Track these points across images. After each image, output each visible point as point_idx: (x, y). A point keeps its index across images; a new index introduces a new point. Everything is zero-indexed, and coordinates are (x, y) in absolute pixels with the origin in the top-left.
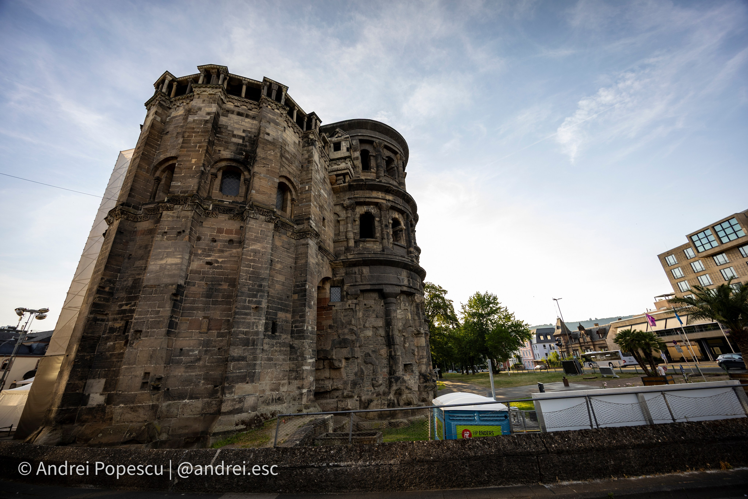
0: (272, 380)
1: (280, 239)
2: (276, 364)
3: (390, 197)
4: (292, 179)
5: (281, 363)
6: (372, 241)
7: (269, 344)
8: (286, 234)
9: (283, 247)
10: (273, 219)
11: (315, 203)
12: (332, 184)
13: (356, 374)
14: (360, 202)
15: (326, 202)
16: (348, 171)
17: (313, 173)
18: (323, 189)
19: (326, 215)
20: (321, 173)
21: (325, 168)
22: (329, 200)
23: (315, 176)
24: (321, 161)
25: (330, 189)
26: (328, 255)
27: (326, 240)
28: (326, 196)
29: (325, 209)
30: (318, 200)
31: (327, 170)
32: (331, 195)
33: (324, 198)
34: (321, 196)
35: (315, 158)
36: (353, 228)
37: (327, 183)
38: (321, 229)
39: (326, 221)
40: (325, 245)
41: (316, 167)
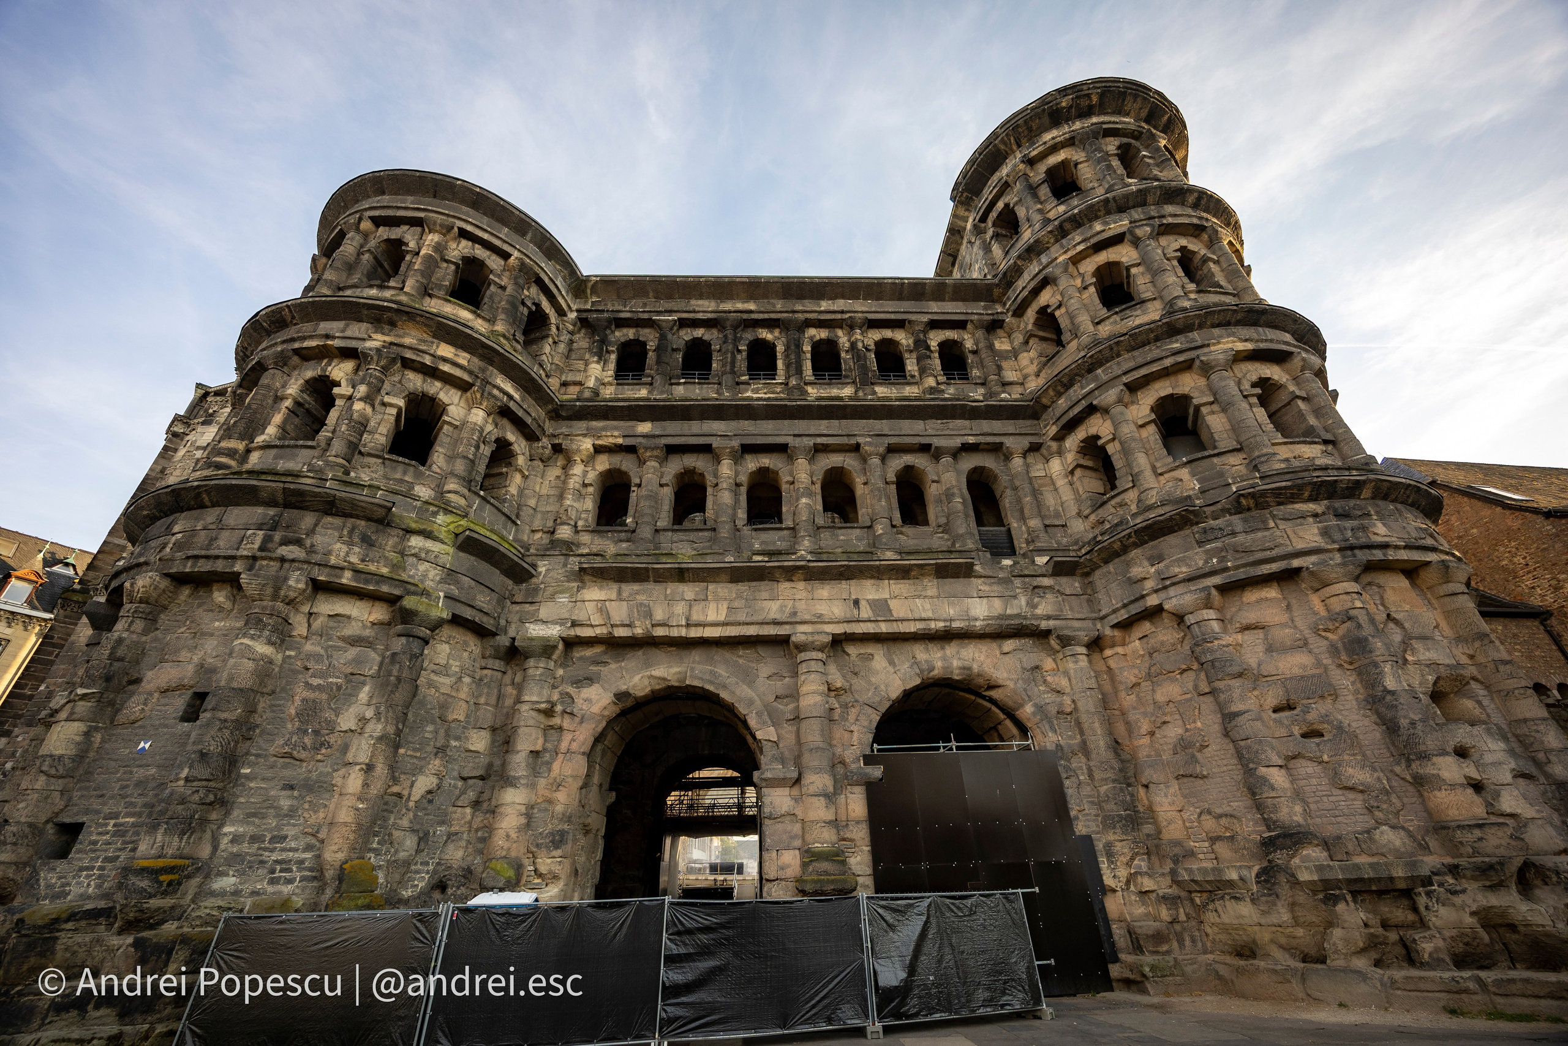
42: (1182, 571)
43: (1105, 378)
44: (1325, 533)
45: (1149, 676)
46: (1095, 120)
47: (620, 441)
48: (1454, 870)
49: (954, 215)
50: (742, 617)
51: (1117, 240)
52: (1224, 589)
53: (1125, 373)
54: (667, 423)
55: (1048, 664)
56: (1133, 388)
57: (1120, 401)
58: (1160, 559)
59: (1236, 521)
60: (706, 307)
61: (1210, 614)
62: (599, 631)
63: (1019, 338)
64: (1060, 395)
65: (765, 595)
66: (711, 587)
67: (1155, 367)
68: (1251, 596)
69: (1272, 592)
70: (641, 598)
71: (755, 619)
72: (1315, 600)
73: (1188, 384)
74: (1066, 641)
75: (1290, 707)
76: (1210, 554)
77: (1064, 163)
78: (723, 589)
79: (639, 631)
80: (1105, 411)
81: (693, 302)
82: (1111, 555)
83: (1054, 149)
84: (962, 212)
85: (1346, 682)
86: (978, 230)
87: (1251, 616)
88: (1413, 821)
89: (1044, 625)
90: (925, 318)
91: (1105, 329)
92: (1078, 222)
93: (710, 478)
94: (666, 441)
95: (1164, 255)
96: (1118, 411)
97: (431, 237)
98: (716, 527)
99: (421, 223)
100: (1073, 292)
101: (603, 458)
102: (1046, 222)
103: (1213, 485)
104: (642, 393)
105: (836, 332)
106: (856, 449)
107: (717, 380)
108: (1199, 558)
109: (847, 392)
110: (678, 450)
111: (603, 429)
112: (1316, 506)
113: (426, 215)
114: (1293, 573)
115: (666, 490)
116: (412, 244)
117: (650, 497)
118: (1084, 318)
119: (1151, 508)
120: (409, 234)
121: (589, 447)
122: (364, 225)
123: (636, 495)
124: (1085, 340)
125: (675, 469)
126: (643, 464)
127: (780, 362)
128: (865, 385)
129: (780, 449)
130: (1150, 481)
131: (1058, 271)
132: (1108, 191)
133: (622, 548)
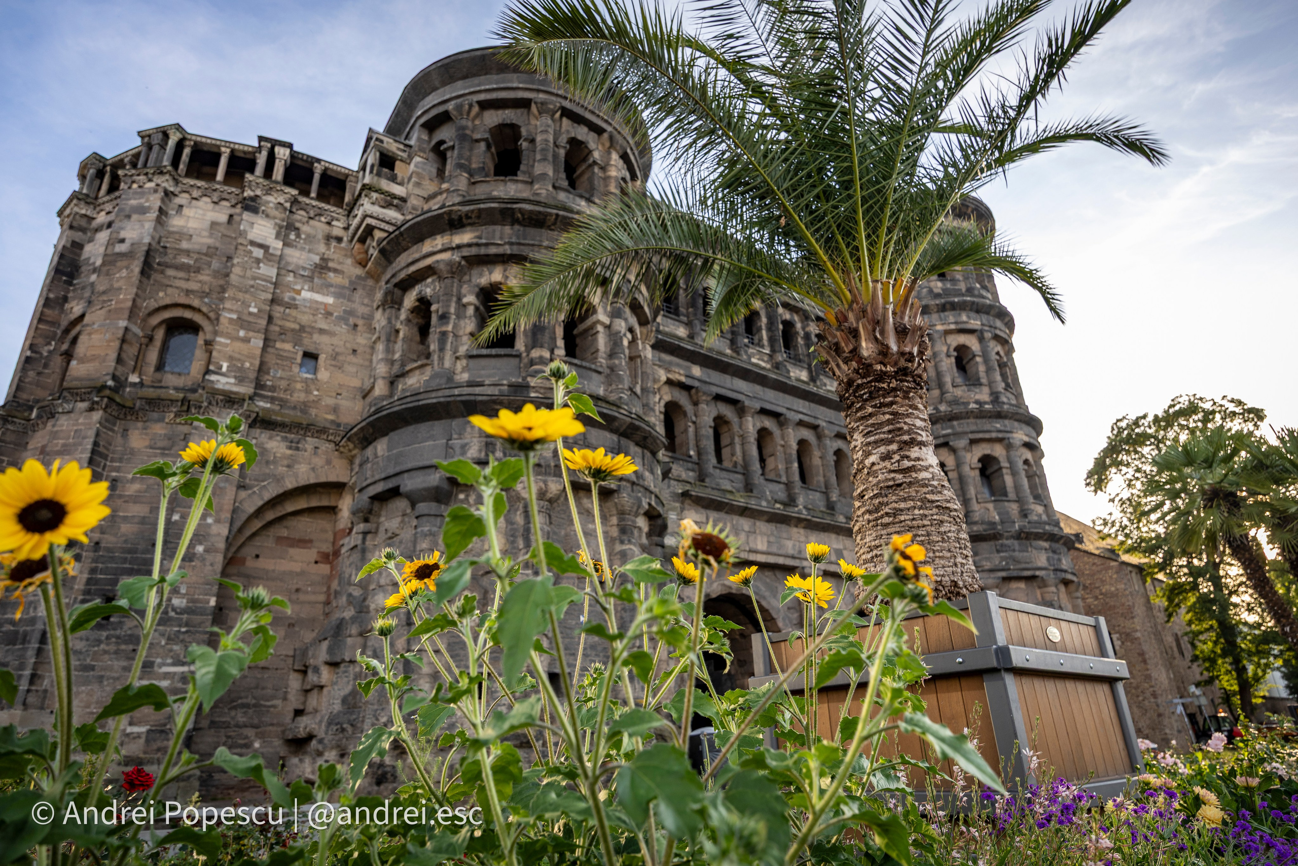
0: (88, 706)
1: (146, 434)
2: (102, 677)
3: (465, 237)
4: (196, 303)
5: (115, 675)
6: (416, 368)
7: (87, 640)
8: (161, 420)
9: (151, 448)
10: (97, 403)
11: (242, 333)
12: (363, 264)
13: (344, 700)
14: (402, 281)
15: (328, 314)
16: (369, 221)
17: (237, 270)
18: (312, 289)
19: (323, 344)
20: (304, 255)
21: (328, 238)
22: (347, 306)
23: (249, 274)
24: (305, 228)
25: (359, 277)
26: (321, 432)
27: (317, 402)
28: (330, 300)
29: (322, 331)
30: (264, 322)
31: (339, 240)
32: (360, 292)
33: (315, 308)
34: (296, 307)
35: (251, 236)
36: (389, 350)
37: (335, 271)
38: (291, 380)
39: (322, 357)
40: (313, 412)
41: (258, 253)
42: (987, 564)
43: (959, 430)
44: (1048, 559)
47: (683, 379)
50: (774, 549)
51: (971, 331)
52: (1004, 579)
53: (972, 432)
54: (711, 372)
56: (973, 442)
57: (965, 448)
59: (1016, 542)
65: (784, 535)
66: (758, 523)
67: (987, 436)
68: (1014, 585)
69: (1022, 585)
71: (781, 552)
72: (1038, 592)
73: (998, 451)
76: (1002, 559)
78: (762, 526)
80: (954, 450)
91: (959, 392)
92: (954, 307)
93: (736, 428)
94: (715, 390)
95: (994, 357)
96: (962, 453)
97: (615, 156)
98: (746, 473)
99: (599, 131)
100: (943, 356)
101: (666, 389)
102: (931, 291)
103: (1006, 520)
104: (682, 332)
105: (796, 318)
106: (815, 428)
107: (729, 336)
108: (996, 560)
109: (804, 375)
110: (718, 398)
111: (670, 363)
112: (1046, 544)
113: (609, 129)
114: (1033, 578)
115: (711, 431)
116: (596, 155)
117: (708, 437)
118: (948, 379)
119: (975, 523)
120: (590, 139)
121: (664, 378)
122: (558, 115)
123: (691, 430)
124: (948, 396)
125: (714, 414)
126: (696, 404)
127: (764, 333)
128: (818, 375)
129: (776, 415)
130: (975, 506)
131: (936, 336)
132: (970, 291)
133: (691, 475)
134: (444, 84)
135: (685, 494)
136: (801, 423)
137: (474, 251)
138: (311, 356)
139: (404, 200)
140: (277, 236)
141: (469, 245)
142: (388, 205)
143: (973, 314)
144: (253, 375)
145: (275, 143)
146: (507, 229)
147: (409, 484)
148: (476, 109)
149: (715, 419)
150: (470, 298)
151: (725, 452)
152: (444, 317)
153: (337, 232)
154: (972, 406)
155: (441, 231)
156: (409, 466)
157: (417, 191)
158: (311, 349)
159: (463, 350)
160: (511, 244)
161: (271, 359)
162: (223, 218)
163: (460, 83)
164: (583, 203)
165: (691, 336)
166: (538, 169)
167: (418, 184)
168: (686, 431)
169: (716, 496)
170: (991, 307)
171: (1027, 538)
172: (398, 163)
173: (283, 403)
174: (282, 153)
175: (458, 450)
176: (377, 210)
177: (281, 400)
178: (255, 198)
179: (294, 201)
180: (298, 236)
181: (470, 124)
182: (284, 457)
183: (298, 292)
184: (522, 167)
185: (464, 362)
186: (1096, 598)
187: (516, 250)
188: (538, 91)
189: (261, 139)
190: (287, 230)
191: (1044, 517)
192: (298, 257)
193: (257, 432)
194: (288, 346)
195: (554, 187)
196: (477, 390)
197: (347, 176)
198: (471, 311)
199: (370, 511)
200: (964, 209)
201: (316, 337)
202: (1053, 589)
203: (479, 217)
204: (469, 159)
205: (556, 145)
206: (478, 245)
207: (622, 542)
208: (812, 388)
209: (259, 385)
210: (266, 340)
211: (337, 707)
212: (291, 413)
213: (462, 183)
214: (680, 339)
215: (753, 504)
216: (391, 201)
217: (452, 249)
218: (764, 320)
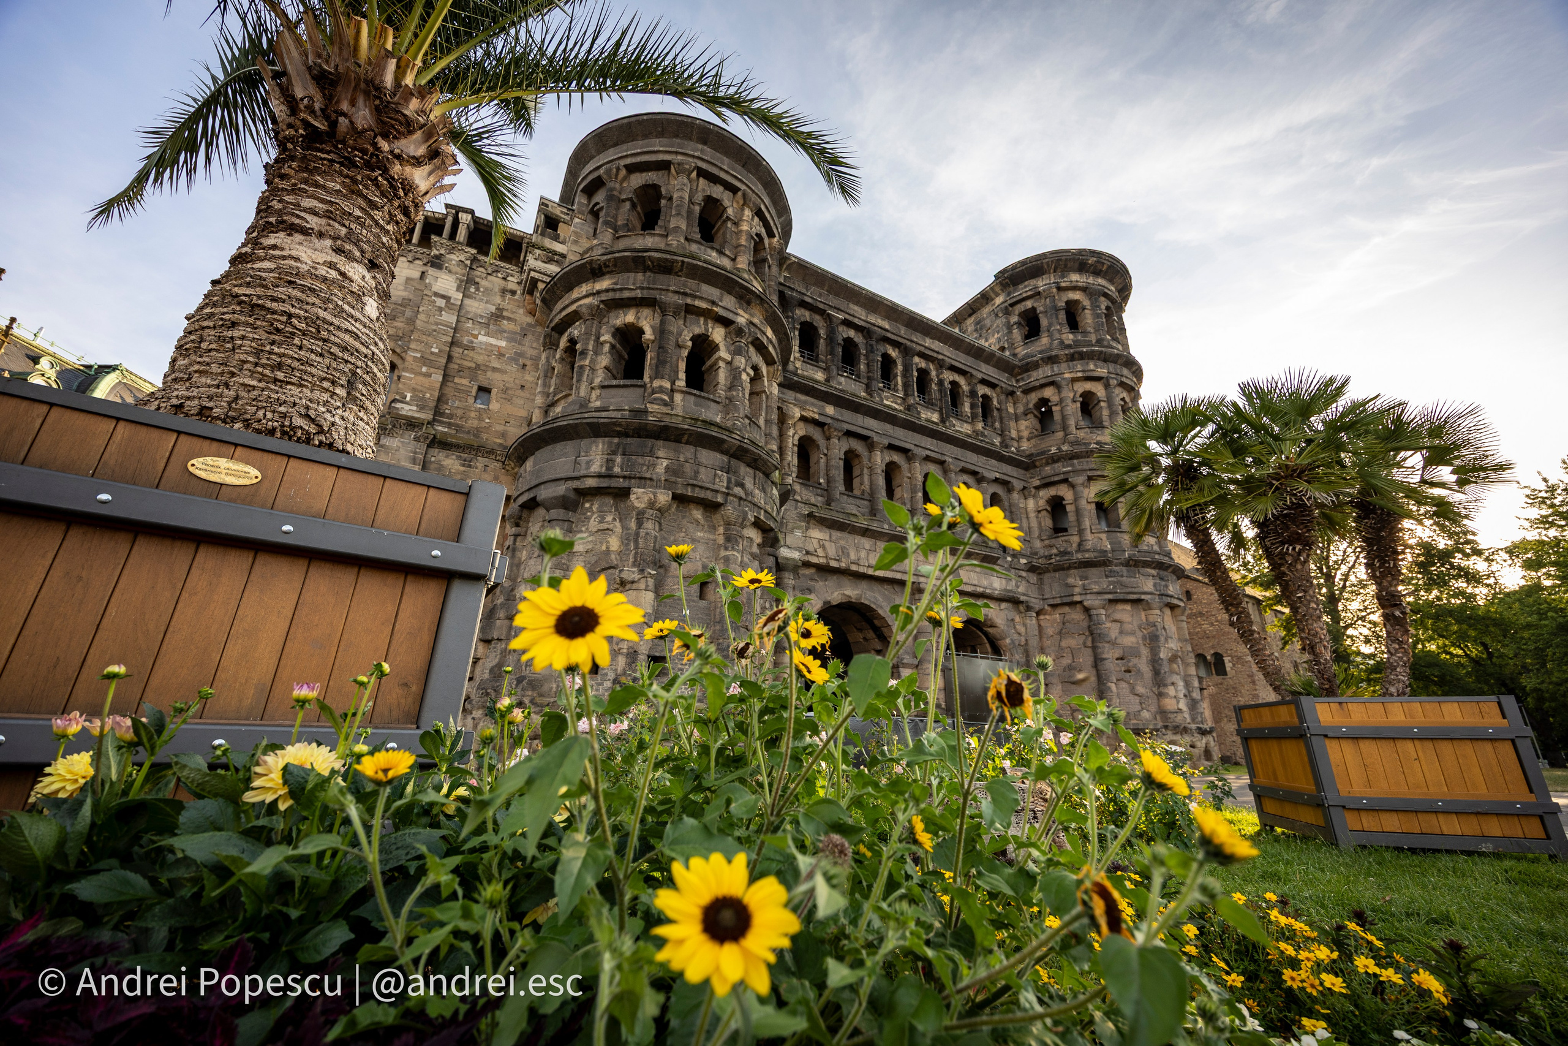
3: (604, 284)
6: (563, 397)
11: (424, 369)
12: (532, 313)
13: (491, 671)
14: (557, 325)
15: (501, 355)
16: (533, 274)
17: (421, 317)
18: (487, 335)
19: (495, 380)
20: (482, 305)
21: (504, 291)
22: (519, 348)
23: (432, 320)
24: (483, 283)
25: (529, 325)
26: (490, 453)
27: (488, 428)
28: (503, 344)
29: (494, 369)
30: (444, 361)
31: (513, 293)
32: (530, 337)
33: (489, 350)
34: (473, 348)
35: (435, 289)
36: (546, 385)
37: (509, 319)
38: (466, 409)
39: (494, 391)
40: (485, 436)
41: (441, 302)
42: (1096, 588)
43: (1079, 467)
44: (1155, 585)
45: (1060, 633)
46: (1101, 281)
47: (817, 416)
48: (1166, 727)
49: (991, 288)
51: (1098, 379)
52: (1110, 601)
53: (1089, 469)
54: (844, 411)
55: (1017, 619)
56: (1091, 479)
57: (1081, 483)
58: (1086, 578)
59: (1124, 569)
60: (860, 314)
61: (1103, 612)
62: (822, 561)
63: (1021, 409)
64: (1047, 464)
68: (1120, 607)
69: (1128, 607)
70: (842, 542)
72: (1143, 614)
74: (1029, 608)
75: (1122, 659)
76: (1110, 583)
77: (1077, 302)
79: (843, 565)
80: (1072, 486)
81: (851, 305)
82: (1059, 568)
83: (1074, 288)
84: (998, 289)
85: (1145, 652)
86: (1007, 311)
87: (1117, 616)
88: (1153, 709)
89: (1022, 598)
90: (980, 376)
91: (1081, 434)
92: (1082, 356)
93: (865, 461)
94: (846, 427)
95: (1118, 401)
96: (1080, 489)
97: (748, 213)
98: (872, 500)
99: (734, 190)
100: (1069, 401)
101: (801, 425)
102: (1062, 342)
103: (1117, 548)
104: (820, 376)
105: (931, 366)
106: (942, 463)
107: (865, 381)
108: (1105, 584)
109: (935, 417)
110: (849, 434)
111: (805, 402)
112: (1154, 572)
113: (743, 187)
114: (1139, 601)
115: (841, 463)
116: (730, 211)
117: (837, 468)
118: (1072, 423)
119: (1088, 551)
120: (726, 197)
121: (798, 415)
122: (694, 174)
123: (823, 461)
124: (1071, 438)
125: (845, 447)
126: (828, 439)
127: (899, 379)
128: (948, 417)
129: (904, 451)
130: (1089, 536)
131: (1064, 383)
132: (1099, 342)
133: (819, 500)
134: (599, 152)
135: (810, 515)
136: (927, 459)
137: (610, 295)
138: (484, 390)
139: (563, 256)
140: (458, 290)
141: (607, 291)
142: (549, 261)
143: (1100, 363)
144: (432, 404)
145: (459, 209)
146: (640, 276)
147: (544, 494)
148: (623, 172)
149: (846, 453)
150: (606, 337)
151: (856, 482)
152: (584, 353)
153: (512, 286)
154: (1093, 446)
155: (586, 280)
156: (545, 479)
157: (575, 248)
158: (485, 384)
159: (597, 381)
160: (642, 288)
161: (449, 391)
162: (416, 275)
163: (611, 150)
164: (714, 254)
165: (827, 380)
166: (673, 223)
167: (576, 242)
168: (818, 462)
169: (840, 518)
170: (1118, 356)
171: (1135, 566)
172: (561, 225)
173: (459, 428)
174: (464, 218)
175: (583, 465)
176: (539, 265)
177: (457, 425)
178: (439, 257)
179: (474, 260)
180: (477, 289)
181: (617, 186)
182: (458, 472)
183: (476, 337)
184: (660, 223)
185: (598, 392)
186: (1212, 624)
187: (646, 294)
188: (677, 153)
189: (447, 206)
190: (467, 284)
191: (1156, 548)
192: (476, 307)
193: (435, 451)
194: (465, 382)
195: (686, 239)
196: (604, 414)
197: (522, 238)
198: (607, 347)
199: (520, 518)
200: (1099, 267)
201: (489, 374)
202: (1158, 612)
203: (615, 265)
204: (615, 217)
205: (691, 202)
206: (614, 290)
207: (726, 549)
208: (943, 429)
209: (438, 412)
210: (445, 376)
211: (486, 676)
212: (465, 436)
213: (606, 236)
214: (816, 381)
215: (875, 526)
216: (552, 257)
217: (593, 294)
218: (900, 367)
